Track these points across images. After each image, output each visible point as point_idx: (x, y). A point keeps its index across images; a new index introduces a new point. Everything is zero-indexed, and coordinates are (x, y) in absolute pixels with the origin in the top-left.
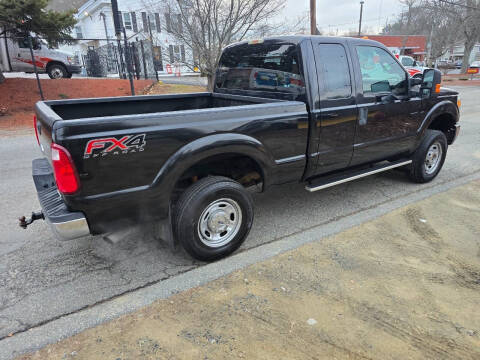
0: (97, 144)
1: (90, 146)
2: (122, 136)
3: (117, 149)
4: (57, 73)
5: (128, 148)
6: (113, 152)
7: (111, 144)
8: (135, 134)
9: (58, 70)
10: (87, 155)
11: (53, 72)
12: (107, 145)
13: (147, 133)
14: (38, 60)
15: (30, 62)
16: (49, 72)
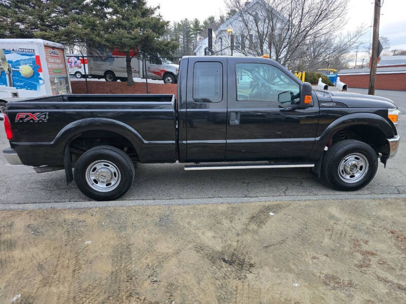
0: (22, 116)
1: (18, 116)
2: (34, 112)
3: (32, 119)
4: (169, 80)
5: (38, 119)
6: (29, 120)
7: (29, 116)
8: (42, 112)
9: (169, 78)
10: (17, 120)
11: (166, 79)
12: (27, 116)
13: (49, 112)
14: (159, 71)
15: (155, 73)
16: (164, 80)
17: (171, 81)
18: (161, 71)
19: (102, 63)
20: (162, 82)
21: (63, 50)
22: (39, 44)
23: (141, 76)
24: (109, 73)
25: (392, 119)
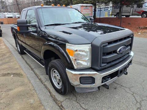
9: (145, 15)
15: (138, 12)
16: (142, 16)
17: (145, 16)
18: (141, 11)
19: (117, 9)
20: (140, 17)
21: (92, 6)
22: (79, 6)
23: (131, 14)
24: (118, 13)
25: (70, 53)
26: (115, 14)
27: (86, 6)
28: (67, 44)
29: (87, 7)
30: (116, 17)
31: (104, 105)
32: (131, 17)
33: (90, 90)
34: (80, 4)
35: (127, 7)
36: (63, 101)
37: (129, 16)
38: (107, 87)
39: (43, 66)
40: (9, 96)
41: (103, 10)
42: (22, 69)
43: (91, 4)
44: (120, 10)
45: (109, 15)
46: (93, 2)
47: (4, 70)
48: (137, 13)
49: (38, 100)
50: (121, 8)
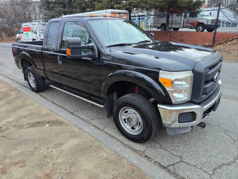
9: (200, 27)
14: (194, 22)
15: (191, 24)
16: (196, 28)
17: (201, 29)
18: (196, 22)
20: (194, 30)
21: (127, 14)
22: (109, 12)
23: (182, 26)
24: (163, 25)
25: (165, 83)
26: (159, 26)
27: (119, 13)
28: (161, 71)
29: (121, 15)
30: (160, 30)
31: (199, 149)
32: (181, 30)
33: (184, 130)
34: (110, 10)
35: (177, 16)
36: (145, 151)
37: (178, 29)
38: (203, 124)
39: (102, 106)
40: (65, 153)
41: (137, 19)
42: (57, 115)
43: (125, 9)
44: (168, 21)
45: (147, 27)
46: (128, 6)
47: (25, 117)
48: (189, 25)
49: (112, 152)
50: (168, 17)
